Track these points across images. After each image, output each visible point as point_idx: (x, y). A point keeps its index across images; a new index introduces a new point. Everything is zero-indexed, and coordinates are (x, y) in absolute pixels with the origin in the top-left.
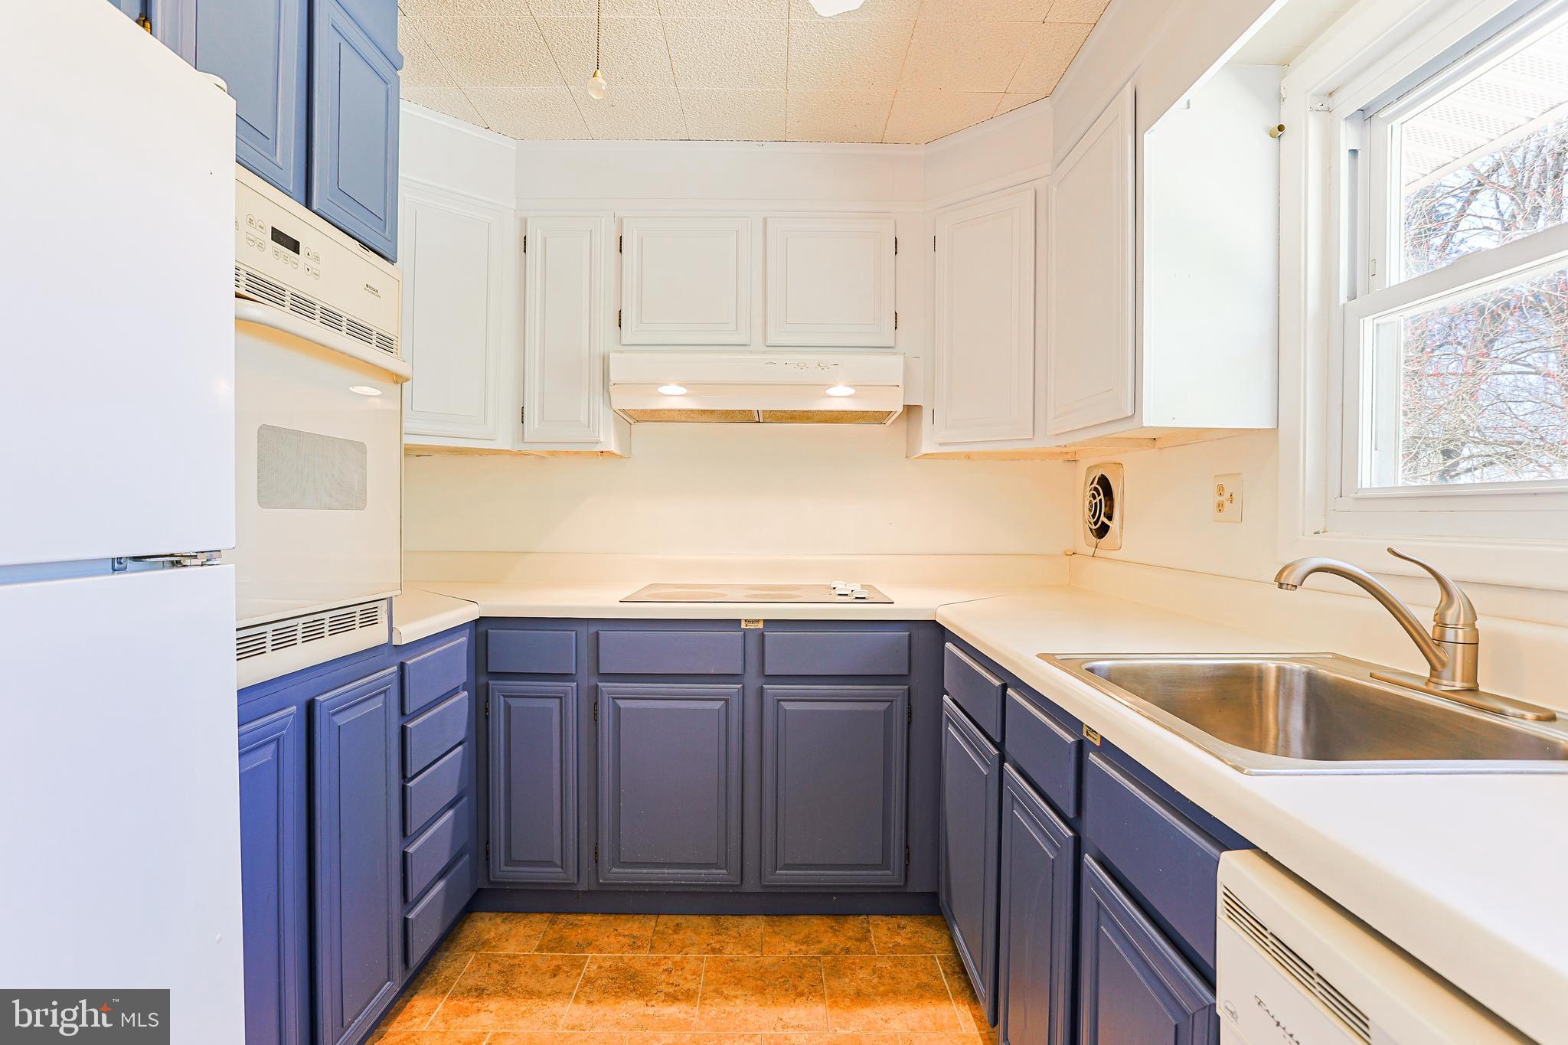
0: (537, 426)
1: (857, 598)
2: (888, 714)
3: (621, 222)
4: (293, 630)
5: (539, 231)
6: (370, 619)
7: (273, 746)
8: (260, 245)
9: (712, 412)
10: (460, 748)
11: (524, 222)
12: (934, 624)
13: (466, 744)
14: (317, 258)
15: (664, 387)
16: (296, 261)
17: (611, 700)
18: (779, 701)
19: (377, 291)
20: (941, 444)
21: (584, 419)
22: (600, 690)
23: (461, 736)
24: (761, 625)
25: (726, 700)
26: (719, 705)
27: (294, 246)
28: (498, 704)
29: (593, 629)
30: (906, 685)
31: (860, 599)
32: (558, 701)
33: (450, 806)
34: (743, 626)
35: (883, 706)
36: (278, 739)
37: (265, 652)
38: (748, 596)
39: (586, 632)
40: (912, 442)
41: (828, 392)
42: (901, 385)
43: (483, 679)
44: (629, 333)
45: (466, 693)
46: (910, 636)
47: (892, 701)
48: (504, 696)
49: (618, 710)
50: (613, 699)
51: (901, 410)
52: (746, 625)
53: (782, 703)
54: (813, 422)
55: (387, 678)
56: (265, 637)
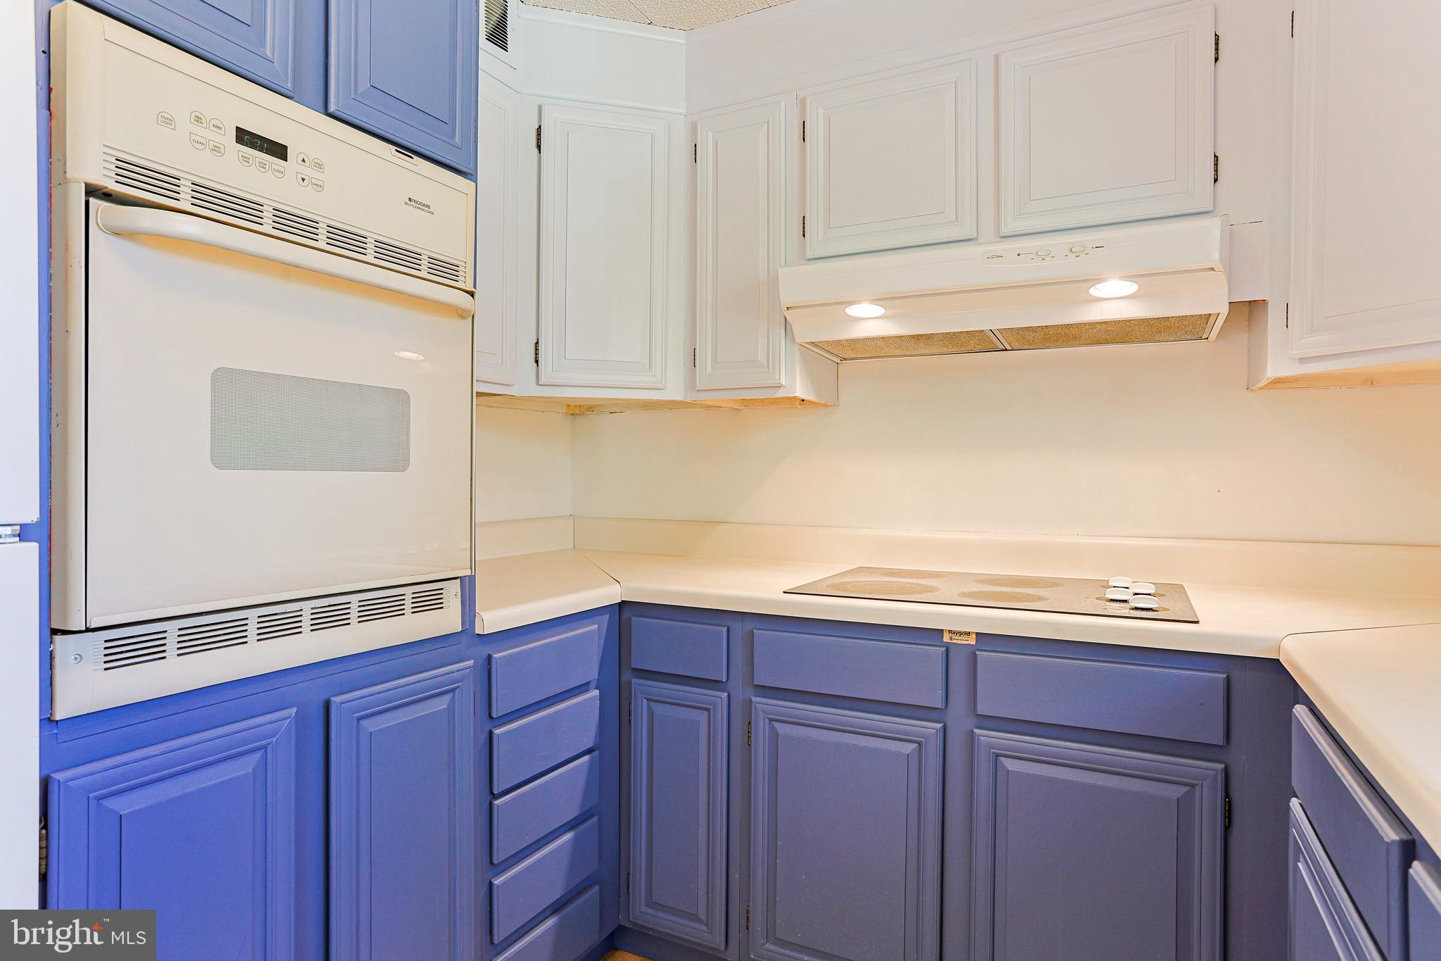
0: (709, 370)
1: (1137, 609)
2: (1183, 807)
3: (803, 102)
4: (297, 617)
5: (710, 135)
6: (429, 600)
7: (258, 755)
8: (215, 149)
9: (929, 337)
10: (586, 758)
11: (694, 126)
12: (1275, 665)
13: (596, 753)
14: (319, 166)
15: (854, 307)
16: (282, 169)
17: (767, 721)
18: (997, 755)
19: (428, 206)
20: (1303, 360)
21: (761, 357)
22: (753, 706)
23: (589, 743)
24: (972, 641)
25: (919, 743)
26: (909, 748)
27: (279, 151)
28: (641, 708)
29: (749, 625)
30: (1220, 762)
31: (1143, 612)
32: (706, 713)
33: (572, 825)
34: (946, 638)
35: (1176, 792)
36: (265, 747)
37: (246, 642)
38: (965, 595)
39: (738, 628)
40: (1255, 361)
41: (1093, 291)
42: (1219, 267)
43: (627, 675)
44: (815, 244)
45: (597, 692)
46: (1228, 681)
47: (1193, 786)
48: (648, 700)
49: (775, 735)
50: (771, 720)
51: (1224, 310)
52: (951, 639)
53: (1002, 759)
54: (1080, 345)
55: (455, 674)
56: (247, 624)
